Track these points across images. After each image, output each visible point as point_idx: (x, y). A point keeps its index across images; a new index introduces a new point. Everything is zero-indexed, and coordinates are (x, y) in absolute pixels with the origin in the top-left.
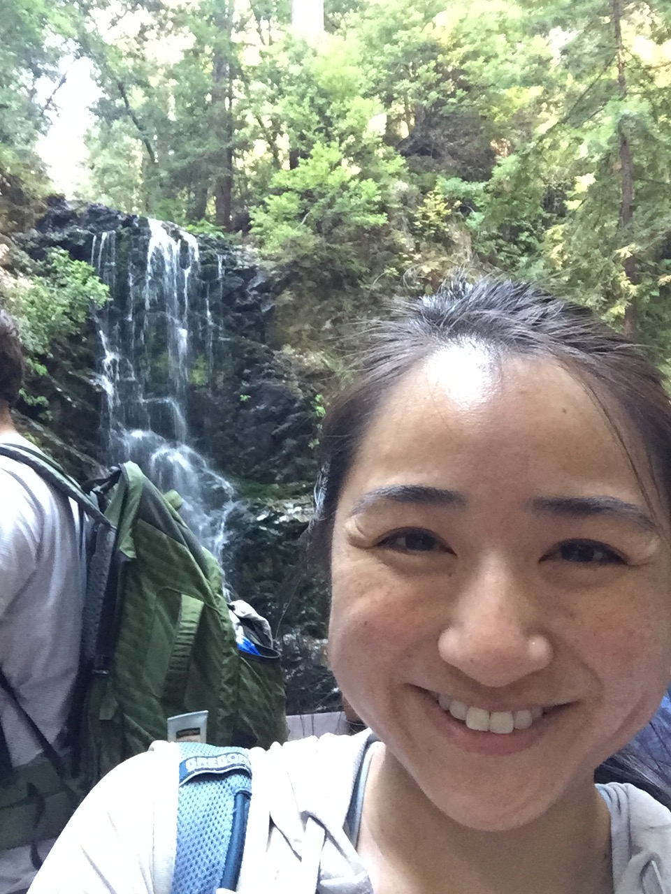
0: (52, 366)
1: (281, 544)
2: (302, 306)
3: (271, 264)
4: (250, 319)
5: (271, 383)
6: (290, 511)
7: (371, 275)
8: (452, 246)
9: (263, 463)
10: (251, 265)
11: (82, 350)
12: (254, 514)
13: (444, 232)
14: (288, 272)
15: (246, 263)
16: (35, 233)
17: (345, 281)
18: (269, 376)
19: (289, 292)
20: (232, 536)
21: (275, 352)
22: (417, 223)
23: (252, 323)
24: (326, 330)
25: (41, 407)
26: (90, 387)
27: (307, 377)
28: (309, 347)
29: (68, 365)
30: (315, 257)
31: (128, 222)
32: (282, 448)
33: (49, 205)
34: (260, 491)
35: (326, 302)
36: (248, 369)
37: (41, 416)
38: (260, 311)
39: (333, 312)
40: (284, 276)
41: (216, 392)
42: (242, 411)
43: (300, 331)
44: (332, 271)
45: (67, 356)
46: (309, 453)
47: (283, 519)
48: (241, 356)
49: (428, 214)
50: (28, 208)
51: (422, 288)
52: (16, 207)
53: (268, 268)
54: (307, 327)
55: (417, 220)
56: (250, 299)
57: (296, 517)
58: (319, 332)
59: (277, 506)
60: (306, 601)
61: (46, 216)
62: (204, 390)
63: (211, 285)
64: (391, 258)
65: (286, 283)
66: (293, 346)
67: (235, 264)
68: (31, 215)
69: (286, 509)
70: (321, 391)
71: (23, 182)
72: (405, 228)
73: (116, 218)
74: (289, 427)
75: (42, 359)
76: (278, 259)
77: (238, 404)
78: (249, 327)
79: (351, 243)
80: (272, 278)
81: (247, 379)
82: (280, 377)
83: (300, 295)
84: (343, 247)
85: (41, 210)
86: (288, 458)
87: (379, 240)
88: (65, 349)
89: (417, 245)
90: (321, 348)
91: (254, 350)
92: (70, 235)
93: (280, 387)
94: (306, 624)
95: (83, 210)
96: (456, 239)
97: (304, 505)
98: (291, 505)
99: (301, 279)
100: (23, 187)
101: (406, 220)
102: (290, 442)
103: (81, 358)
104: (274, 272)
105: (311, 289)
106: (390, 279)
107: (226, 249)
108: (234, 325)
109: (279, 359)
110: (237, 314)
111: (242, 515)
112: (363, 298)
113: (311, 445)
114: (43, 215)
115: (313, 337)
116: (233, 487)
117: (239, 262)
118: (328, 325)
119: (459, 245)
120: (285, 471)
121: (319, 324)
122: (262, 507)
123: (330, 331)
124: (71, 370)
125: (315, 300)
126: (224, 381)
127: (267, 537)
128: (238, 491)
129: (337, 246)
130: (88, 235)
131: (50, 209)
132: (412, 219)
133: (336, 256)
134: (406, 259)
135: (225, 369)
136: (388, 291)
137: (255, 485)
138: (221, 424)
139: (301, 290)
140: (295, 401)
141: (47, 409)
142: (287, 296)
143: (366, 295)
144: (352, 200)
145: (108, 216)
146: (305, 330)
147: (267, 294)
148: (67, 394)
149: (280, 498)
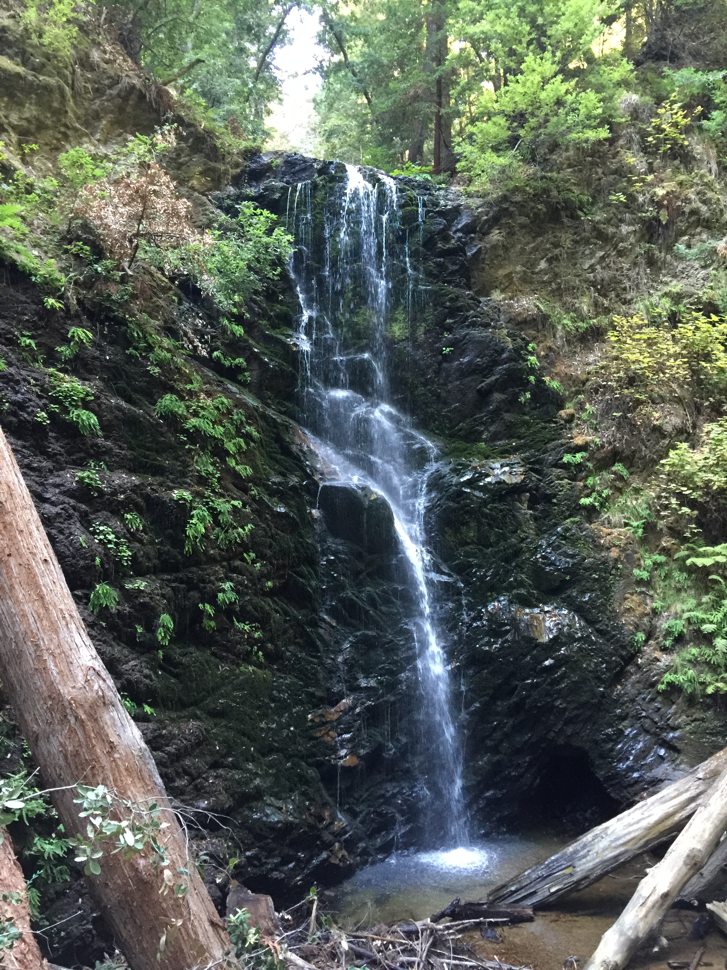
0: (249, 327)
1: (486, 507)
2: (513, 246)
3: (478, 201)
4: (454, 264)
5: (475, 333)
6: (497, 472)
7: (592, 204)
8: (693, 163)
9: (468, 421)
10: (455, 205)
11: (278, 308)
12: (458, 475)
13: (682, 146)
14: (495, 209)
15: (450, 203)
16: (232, 190)
17: (563, 213)
18: (473, 325)
19: (498, 231)
20: (433, 499)
21: (482, 299)
22: (650, 139)
23: (456, 267)
24: (541, 270)
25: (238, 369)
26: (286, 346)
27: (519, 324)
28: (521, 291)
29: (265, 325)
30: (528, 189)
31: (324, 169)
32: (488, 404)
33: (245, 159)
34: (465, 450)
35: (540, 239)
36: (450, 318)
37: (240, 377)
38: (465, 254)
39: (548, 250)
40: (491, 214)
41: (417, 346)
42: (445, 365)
43: (511, 273)
44: (547, 204)
45: (264, 315)
46: (520, 408)
47: (488, 480)
48: (442, 305)
49: (664, 126)
50: (224, 164)
51: (655, 214)
52: (212, 164)
53: (474, 206)
54: (519, 268)
55: (650, 135)
56: (453, 241)
57: (503, 477)
58: (533, 273)
59: (482, 466)
60: (515, 567)
61: (242, 171)
62: (405, 344)
63: (410, 230)
64: (617, 183)
65: (494, 221)
66: (503, 291)
67: (437, 205)
68: (226, 172)
69: (493, 469)
70: (534, 339)
71: (218, 138)
72: (636, 147)
73: (312, 166)
74: (496, 380)
75: (238, 319)
76: (484, 195)
77: (440, 357)
78: (453, 273)
79: (569, 170)
80: (478, 217)
81: (449, 329)
82: (487, 326)
83: (511, 234)
84: (561, 175)
85: (237, 165)
86: (496, 414)
87: (604, 163)
88: (260, 307)
89: (650, 164)
90: (534, 291)
91: (457, 297)
92: (265, 189)
93: (487, 336)
94: (515, 591)
95: (279, 161)
96: (698, 154)
97: (513, 464)
98: (498, 465)
99: (511, 215)
100: (218, 143)
101: (636, 137)
102: (497, 396)
103: (277, 316)
104: (480, 210)
105: (522, 226)
106: (617, 207)
107: (428, 189)
108: (435, 272)
109: (486, 306)
110: (439, 260)
111: (445, 476)
112: (584, 230)
113: (522, 399)
114: (239, 170)
115: (525, 280)
116: (436, 446)
117: (442, 202)
118: (543, 265)
119: (701, 160)
120: (492, 429)
121: (531, 264)
122: (466, 467)
123: (544, 272)
124: (268, 329)
125: (528, 238)
126: (425, 334)
127: (472, 500)
128: (441, 450)
129: (555, 175)
130: (282, 188)
131: (246, 163)
132: (644, 135)
133: (552, 186)
134: (636, 181)
135: (425, 320)
136: (614, 220)
137: (460, 444)
138: (423, 380)
139: (510, 227)
140: (503, 350)
141: (245, 370)
142: (496, 236)
143: (587, 227)
144: (569, 118)
145: (303, 165)
146: (516, 272)
147: (473, 235)
148: (265, 354)
149: (487, 457)
